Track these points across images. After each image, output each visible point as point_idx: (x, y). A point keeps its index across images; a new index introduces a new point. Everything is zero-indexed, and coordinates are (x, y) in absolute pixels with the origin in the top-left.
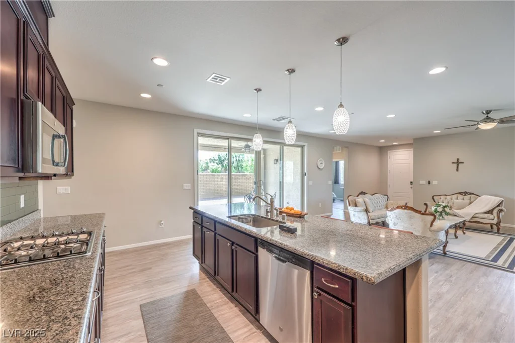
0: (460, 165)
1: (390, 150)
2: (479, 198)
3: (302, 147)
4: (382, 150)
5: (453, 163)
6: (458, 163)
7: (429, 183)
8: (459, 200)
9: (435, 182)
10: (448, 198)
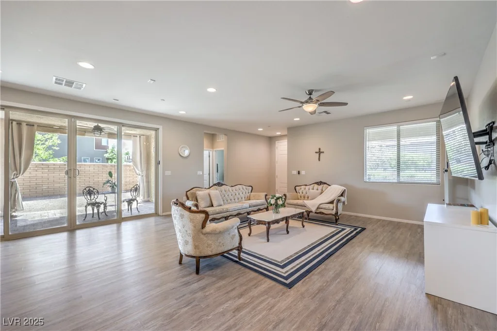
0: (321, 154)
1: (278, 140)
2: (329, 187)
3: (156, 130)
4: (271, 140)
5: (316, 152)
6: (320, 152)
7: (299, 173)
8: (314, 190)
9: (303, 173)
10: (307, 187)
